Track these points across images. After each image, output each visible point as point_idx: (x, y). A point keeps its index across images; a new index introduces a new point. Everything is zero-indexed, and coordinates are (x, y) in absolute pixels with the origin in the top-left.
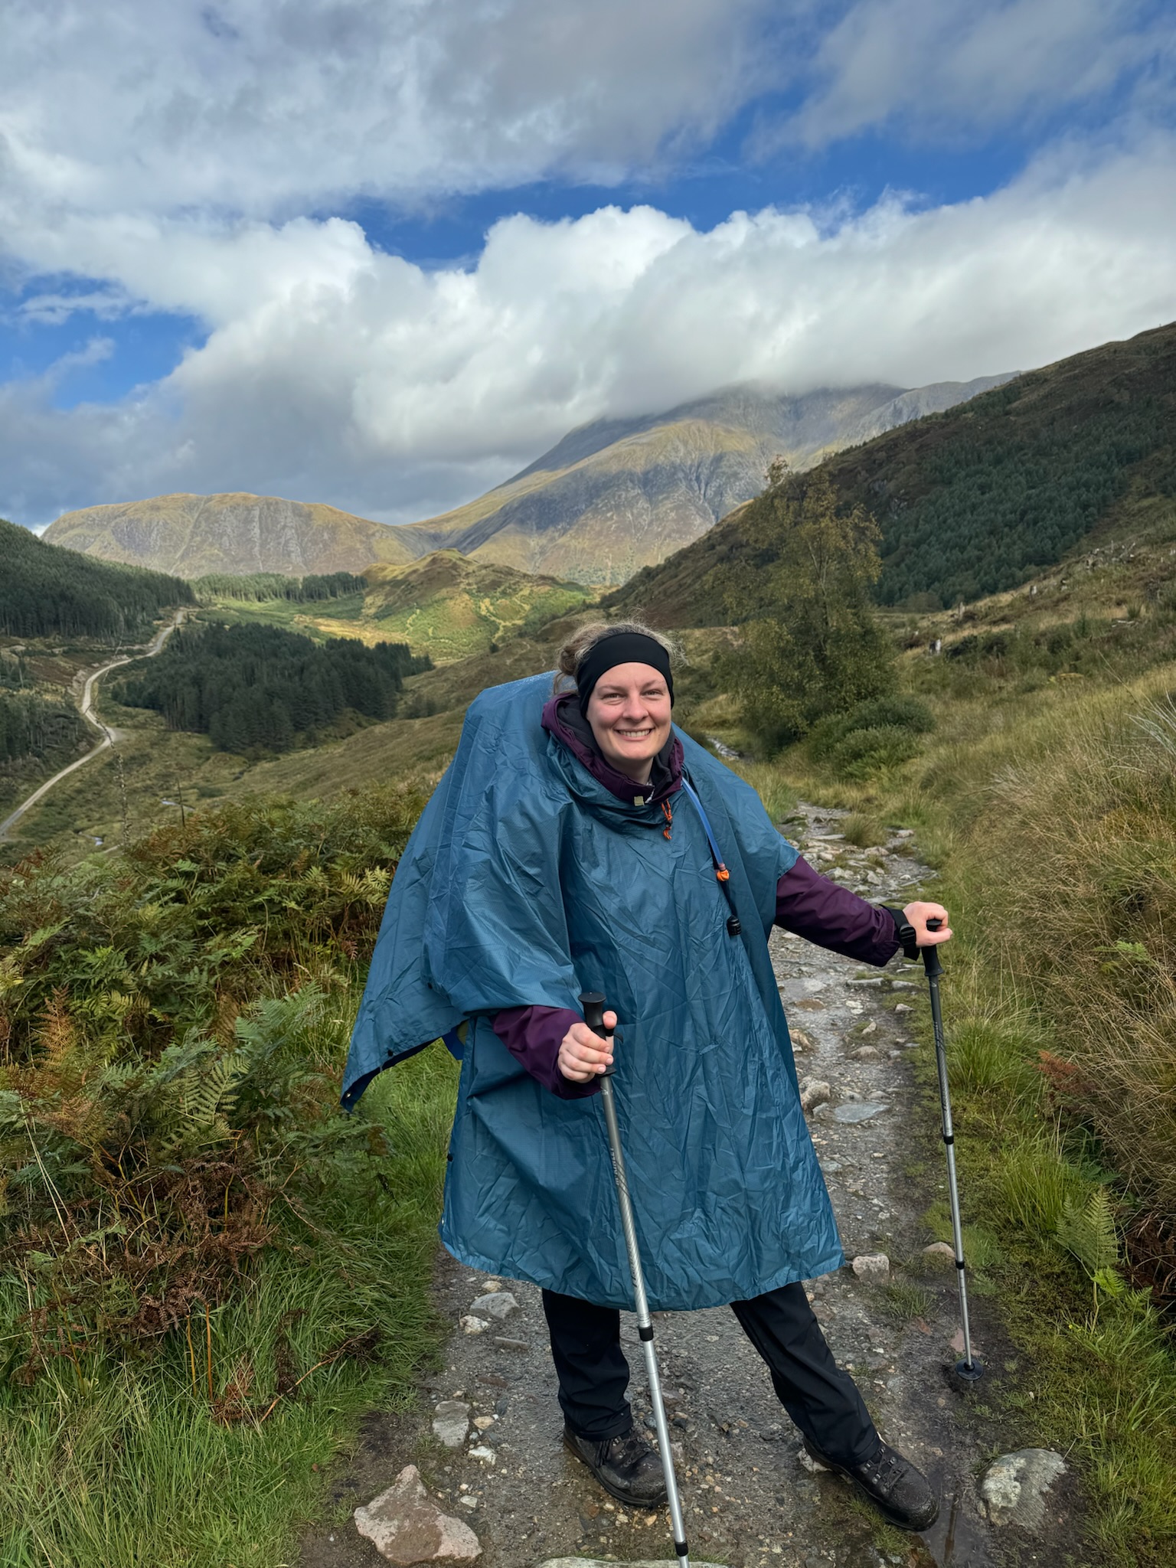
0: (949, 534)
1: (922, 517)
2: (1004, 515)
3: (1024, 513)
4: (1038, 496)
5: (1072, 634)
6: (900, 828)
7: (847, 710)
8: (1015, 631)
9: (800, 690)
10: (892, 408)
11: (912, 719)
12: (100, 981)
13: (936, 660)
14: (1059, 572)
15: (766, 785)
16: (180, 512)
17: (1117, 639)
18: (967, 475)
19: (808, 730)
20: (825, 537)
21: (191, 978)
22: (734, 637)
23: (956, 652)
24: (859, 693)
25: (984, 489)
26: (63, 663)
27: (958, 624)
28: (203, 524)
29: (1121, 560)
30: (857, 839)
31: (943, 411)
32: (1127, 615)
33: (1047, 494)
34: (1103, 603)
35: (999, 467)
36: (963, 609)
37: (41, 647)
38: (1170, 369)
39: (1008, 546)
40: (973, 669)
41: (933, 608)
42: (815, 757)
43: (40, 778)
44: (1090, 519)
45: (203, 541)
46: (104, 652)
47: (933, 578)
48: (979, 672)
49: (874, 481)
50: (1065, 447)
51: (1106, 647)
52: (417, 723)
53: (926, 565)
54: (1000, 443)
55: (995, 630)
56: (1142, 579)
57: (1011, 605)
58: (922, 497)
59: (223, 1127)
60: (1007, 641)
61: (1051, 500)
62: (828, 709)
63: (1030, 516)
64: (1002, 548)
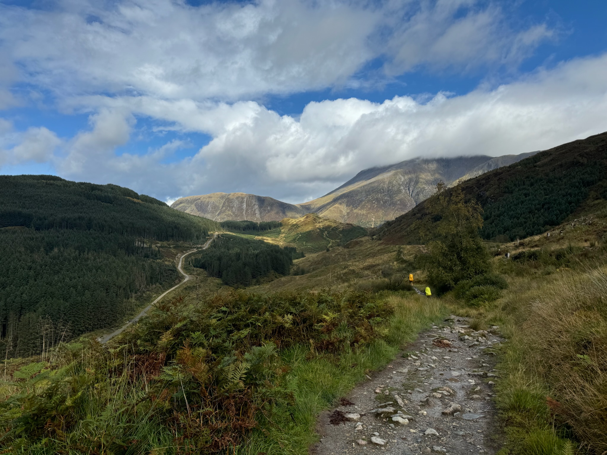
0: (512, 212)
1: (501, 205)
2: (535, 206)
3: (543, 205)
4: (549, 198)
5: (565, 252)
6: (493, 325)
7: (471, 278)
8: (541, 250)
9: (451, 269)
10: (487, 164)
11: (498, 283)
12: (196, 343)
13: (508, 261)
14: (559, 228)
15: (437, 306)
16: (219, 199)
17: (585, 255)
18: (519, 190)
19: (455, 286)
20: (460, 210)
21: (226, 344)
22: (424, 249)
23: (516, 258)
24: (476, 272)
25: (526, 195)
26: (173, 251)
27: (517, 247)
28: (227, 203)
29: (586, 224)
30: (475, 327)
31: (508, 165)
32: (589, 245)
33: (553, 198)
34: (579, 240)
35: (532, 187)
36: (519, 241)
37: (166, 245)
38: (604, 150)
39: (537, 218)
40: (524, 265)
41: (506, 241)
42: (458, 297)
43: (161, 292)
44: (572, 208)
45: (226, 209)
46: (188, 247)
47: (506, 229)
48: (526, 266)
49: (480, 191)
50: (560, 179)
51: (581, 258)
52: (298, 277)
53: (503, 224)
54: (532, 178)
55: (532, 250)
56: (595, 231)
57: (539, 240)
58: (500, 198)
59: (242, 384)
60: (538, 254)
61: (555, 200)
62: (463, 278)
63: (546, 206)
64: (535, 219)
